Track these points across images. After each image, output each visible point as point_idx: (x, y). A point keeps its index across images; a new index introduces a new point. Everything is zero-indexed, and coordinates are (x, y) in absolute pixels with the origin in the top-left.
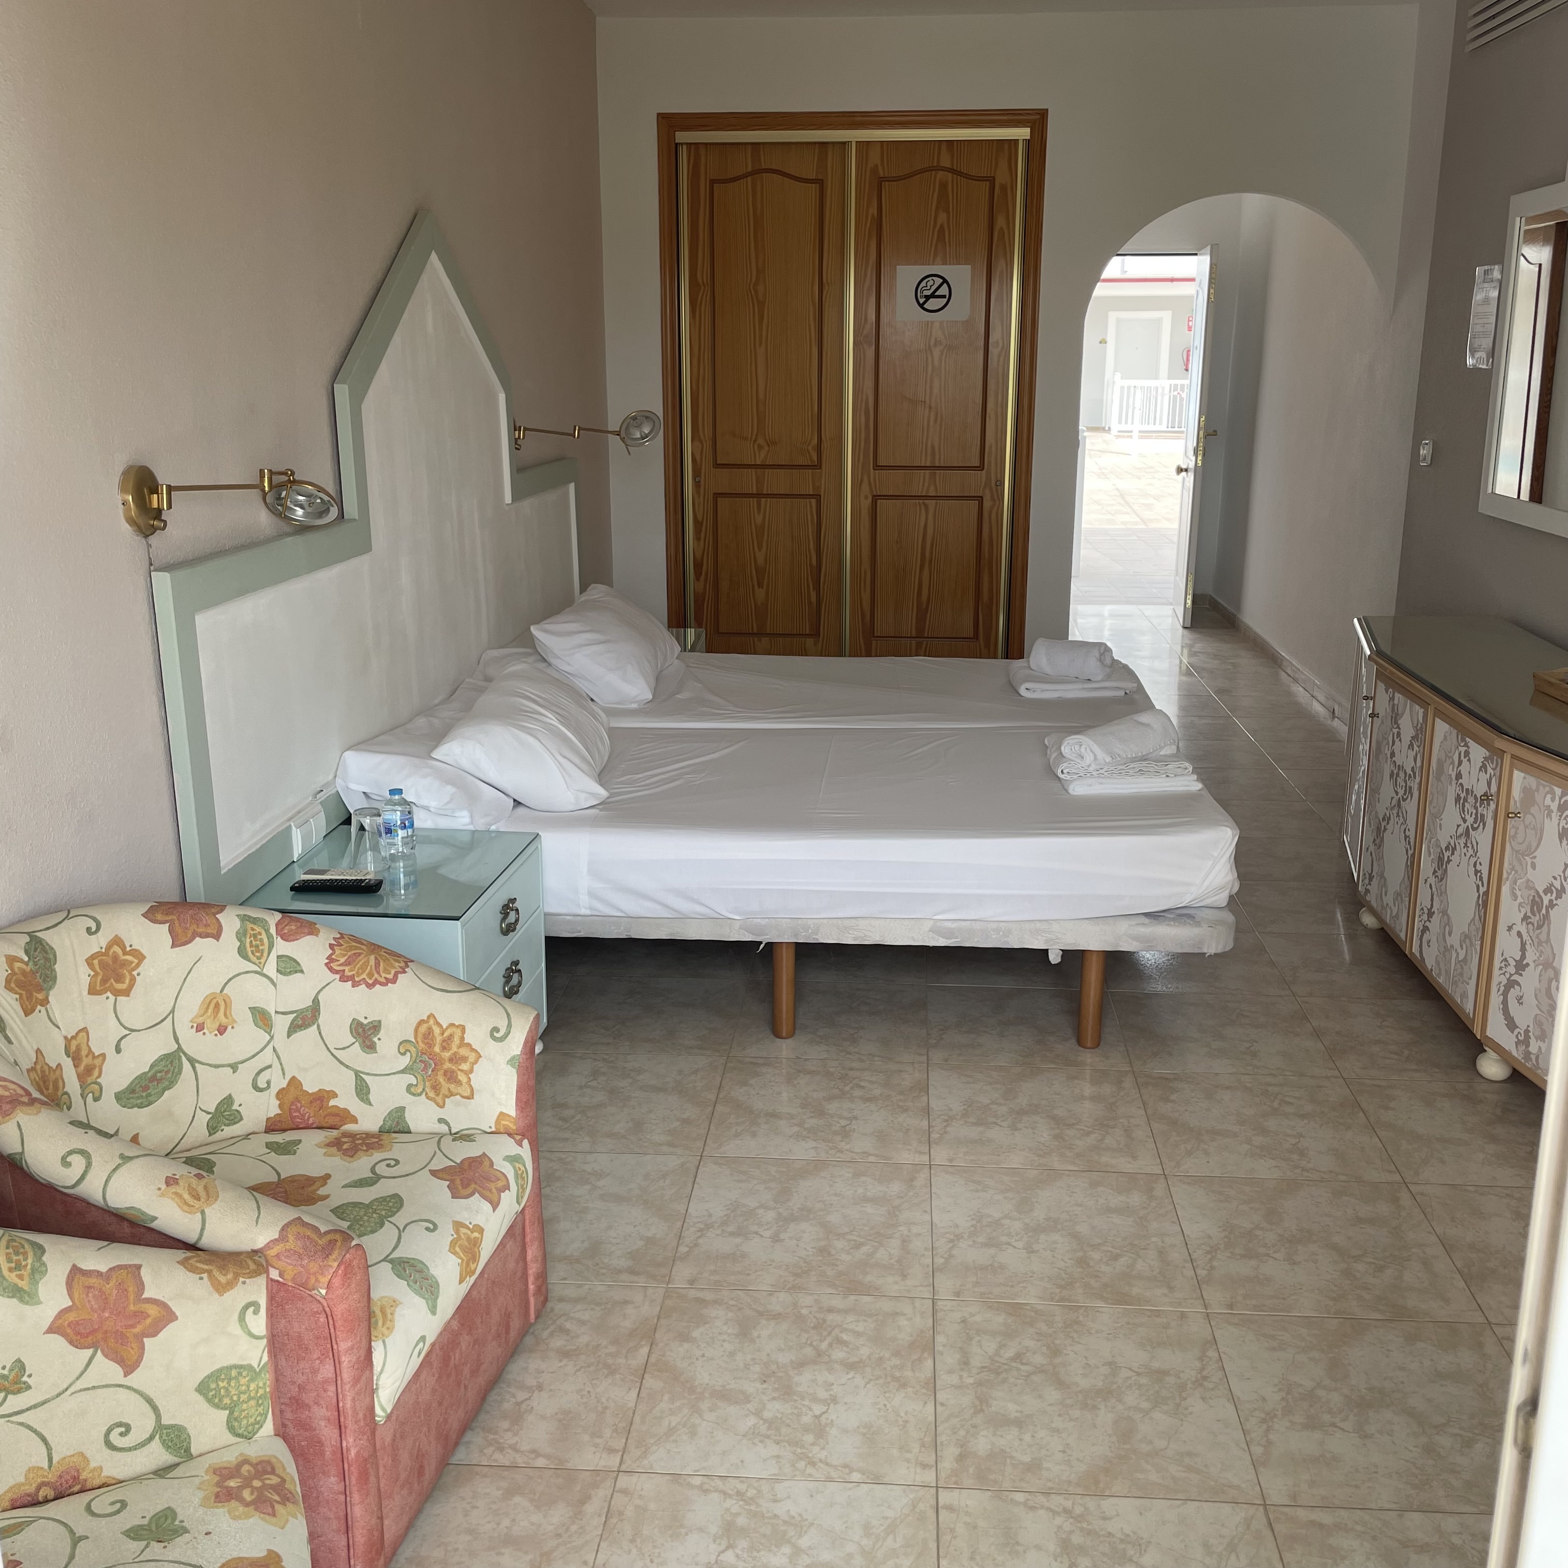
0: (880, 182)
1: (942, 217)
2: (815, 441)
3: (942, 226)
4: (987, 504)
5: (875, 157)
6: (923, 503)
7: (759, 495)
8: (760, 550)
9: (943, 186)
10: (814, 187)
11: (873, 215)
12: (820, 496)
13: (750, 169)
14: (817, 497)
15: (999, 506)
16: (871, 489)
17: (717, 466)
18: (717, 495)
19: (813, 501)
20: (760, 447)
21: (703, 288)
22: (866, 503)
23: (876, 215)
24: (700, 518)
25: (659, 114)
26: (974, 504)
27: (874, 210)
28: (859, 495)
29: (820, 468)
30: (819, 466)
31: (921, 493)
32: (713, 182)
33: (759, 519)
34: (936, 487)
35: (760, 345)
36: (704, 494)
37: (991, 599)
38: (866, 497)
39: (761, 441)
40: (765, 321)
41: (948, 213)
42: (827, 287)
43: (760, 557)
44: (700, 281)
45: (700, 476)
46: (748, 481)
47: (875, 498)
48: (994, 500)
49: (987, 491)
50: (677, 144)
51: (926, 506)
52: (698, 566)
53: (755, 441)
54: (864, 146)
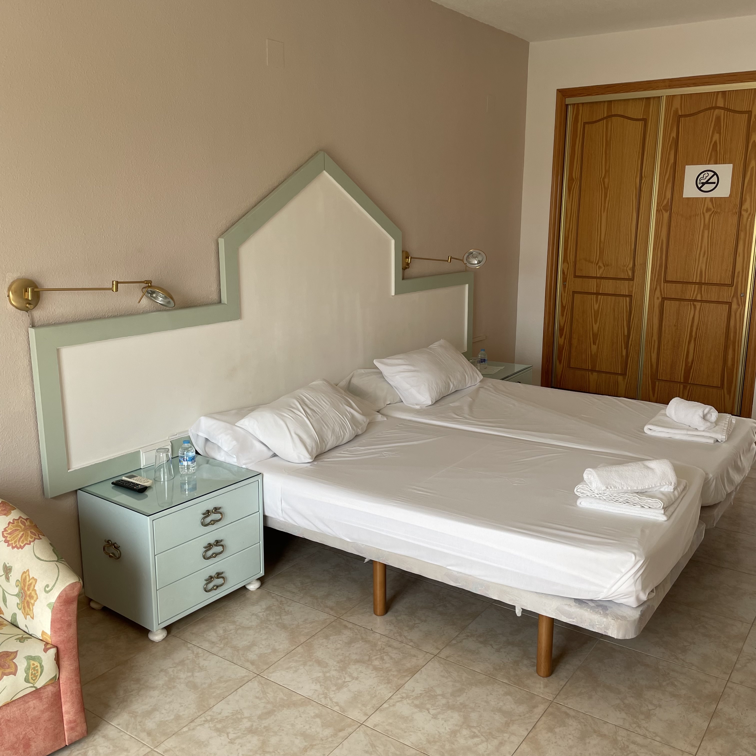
0: (678, 118)
1: (716, 137)
2: (631, 265)
3: (715, 142)
4: (734, 306)
5: (677, 104)
6: (693, 304)
7: (597, 294)
8: (595, 324)
9: (718, 119)
10: (641, 123)
11: (673, 138)
12: (632, 296)
13: (605, 116)
14: (630, 296)
15: (742, 309)
16: (661, 294)
17: (576, 276)
18: (574, 292)
19: (628, 298)
20: (600, 267)
21: (575, 181)
22: (657, 302)
23: (675, 137)
24: (564, 305)
25: (558, 90)
26: (726, 307)
27: (674, 134)
28: (654, 296)
29: (633, 280)
30: (632, 279)
31: (692, 298)
32: (585, 123)
33: (596, 307)
34: (701, 294)
35: (604, 212)
36: (567, 292)
37: (733, 365)
38: (658, 298)
39: (600, 264)
40: (608, 199)
41: (720, 134)
42: (644, 179)
43: (596, 328)
44: (574, 177)
45: (566, 282)
46: (592, 286)
47: (664, 299)
48: (739, 305)
49: (735, 300)
50: (567, 105)
51: (695, 306)
52: (561, 330)
53: (597, 264)
54: (671, 98)
